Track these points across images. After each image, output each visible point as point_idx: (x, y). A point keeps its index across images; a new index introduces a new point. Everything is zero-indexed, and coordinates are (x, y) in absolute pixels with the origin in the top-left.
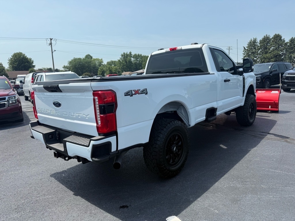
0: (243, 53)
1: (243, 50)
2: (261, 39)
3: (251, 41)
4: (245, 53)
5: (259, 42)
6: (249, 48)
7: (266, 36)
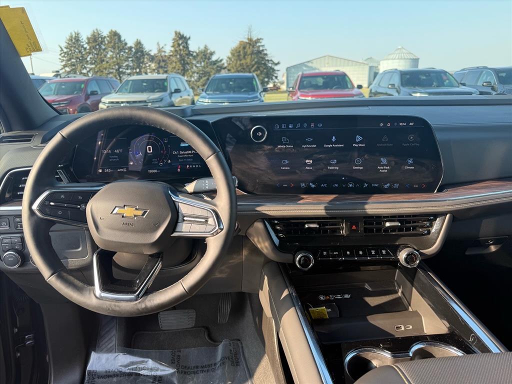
0: (60, 59)
1: (60, 53)
2: (90, 36)
3: (72, 37)
4: (64, 59)
5: (87, 41)
6: (71, 50)
7: (96, 31)
